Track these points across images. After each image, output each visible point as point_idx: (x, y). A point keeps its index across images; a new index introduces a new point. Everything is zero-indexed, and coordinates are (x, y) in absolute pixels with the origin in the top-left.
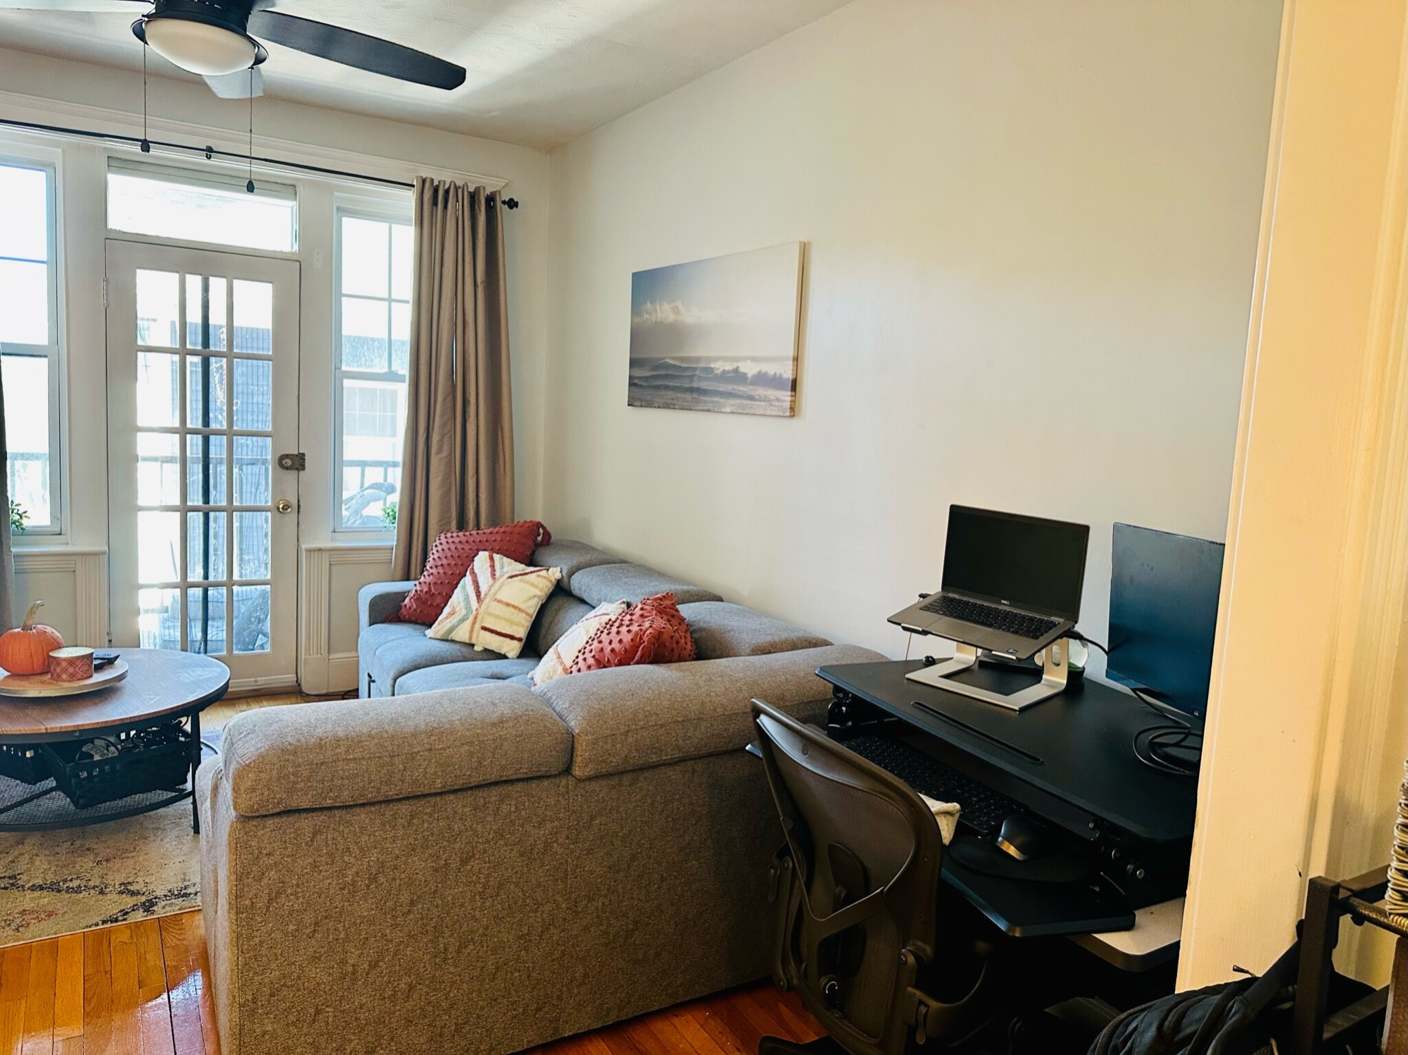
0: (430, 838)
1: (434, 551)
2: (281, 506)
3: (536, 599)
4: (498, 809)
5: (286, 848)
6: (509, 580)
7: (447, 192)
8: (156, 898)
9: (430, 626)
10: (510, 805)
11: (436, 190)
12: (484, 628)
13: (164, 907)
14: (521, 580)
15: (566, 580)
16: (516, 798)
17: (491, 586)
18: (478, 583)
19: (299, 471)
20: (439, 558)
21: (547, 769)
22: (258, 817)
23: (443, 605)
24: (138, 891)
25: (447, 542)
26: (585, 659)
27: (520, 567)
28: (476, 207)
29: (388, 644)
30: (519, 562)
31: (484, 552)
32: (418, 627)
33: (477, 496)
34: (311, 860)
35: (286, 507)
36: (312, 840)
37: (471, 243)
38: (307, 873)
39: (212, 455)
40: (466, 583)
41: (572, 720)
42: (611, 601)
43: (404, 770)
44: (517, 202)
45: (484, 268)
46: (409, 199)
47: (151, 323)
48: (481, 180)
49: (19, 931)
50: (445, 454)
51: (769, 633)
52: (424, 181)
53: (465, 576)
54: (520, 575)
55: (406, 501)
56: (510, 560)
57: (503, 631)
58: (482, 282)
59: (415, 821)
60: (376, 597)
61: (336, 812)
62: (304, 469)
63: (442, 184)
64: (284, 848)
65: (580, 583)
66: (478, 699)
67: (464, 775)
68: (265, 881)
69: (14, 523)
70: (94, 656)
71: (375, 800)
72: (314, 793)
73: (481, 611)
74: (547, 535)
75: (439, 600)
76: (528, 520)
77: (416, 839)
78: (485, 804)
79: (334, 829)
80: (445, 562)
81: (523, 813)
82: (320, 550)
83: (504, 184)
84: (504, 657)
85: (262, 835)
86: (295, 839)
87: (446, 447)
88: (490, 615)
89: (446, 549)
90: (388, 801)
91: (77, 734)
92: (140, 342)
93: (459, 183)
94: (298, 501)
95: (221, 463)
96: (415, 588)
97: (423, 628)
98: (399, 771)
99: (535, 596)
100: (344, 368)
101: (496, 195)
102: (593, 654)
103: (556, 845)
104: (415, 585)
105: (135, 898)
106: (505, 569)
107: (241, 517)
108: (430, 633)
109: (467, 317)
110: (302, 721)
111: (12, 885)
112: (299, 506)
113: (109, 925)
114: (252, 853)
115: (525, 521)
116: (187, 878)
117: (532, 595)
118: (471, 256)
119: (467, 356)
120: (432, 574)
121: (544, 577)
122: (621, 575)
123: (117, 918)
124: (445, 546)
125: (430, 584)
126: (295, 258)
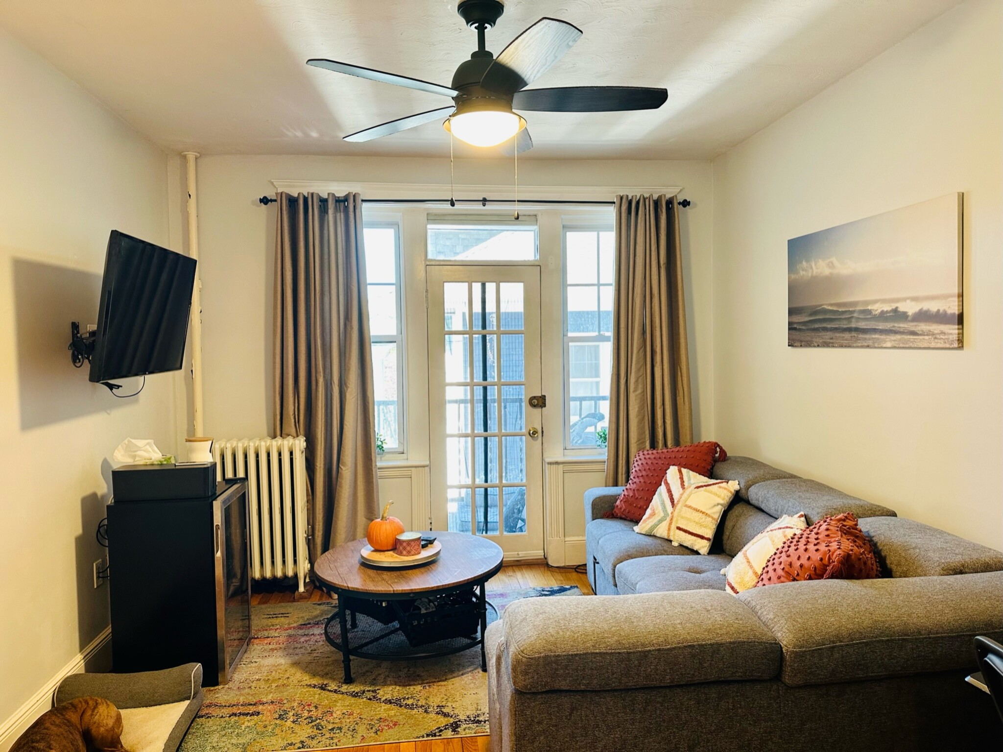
0: (662, 724)
1: (636, 464)
2: (531, 432)
3: (720, 507)
4: (718, 705)
5: (551, 719)
6: (696, 489)
7: (638, 203)
8: (459, 721)
9: (637, 522)
10: (728, 702)
11: (630, 202)
12: (679, 528)
13: (465, 730)
14: (706, 491)
15: (743, 491)
16: (733, 697)
17: (682, 494)
18: (671, 491)
19: (542, 408)
20: (640, 470)
21: (760, 674)
22: (531, 693)
23: (645, 507)
24: (448, 713)
25: (645, 458)
26: (775, 570)
27: (704, 480)
28: (659, 210)
29: (607, 536)
30: (703, 475)
31: (674, 467)
32: (627, 523)
33: (664, 422)
34: (569, 731)
35: (535, 432)
36: (570, 715)
37: (656, 237)
38: (567, 741)
39: (489, 398)
40: (662, 490)
41: (779, 631)
42: (791, 515)
43: (639, 666)
44: (689, 202)
45: (665, 253)
46: (611, 213)
47: (452, 315)
48: (663, 190)
49: (377, 734)
50: (639, 391)
51: (957, 552)
52: (621, 198)
53: (661, 485)
54: (705, 486)
55: (614, 426)
56: (695, 473)
57: (695, 532)
58: (664, 264)
59: (649, 708)
60: (596, 498)
61: (588, 694)
62: (545, 406)
63: (634, 197)
64: (550, 719)
65: (757, 495)
66: (694, 605)
67: (688, 674)
68: (536, 744)
69: (378, 446)
70: (422, 538)
71: (618, 688)
72: (571, 679)
73: (676, 514)
74: (723, 452)
75: (641, 503)
76: (707, 441)
77: (651, 724)
78: (707, 699)
79: (586, 707)
80: (644, 473)
81: (740, 710)
82: (557, 463)
83: (679, 190)
84: (697, 553)
85: (534, 706)
86: (558, 712)
87: (640, 386)
88: (682, 517)
89: (644, 463)
90: (628, 690)
91: (411, 595)
92: (446, 329)
93: (646, 195)
94: (542, 428)
95: (494, 402)
96: (623, 493)
97: (631, 524)
98: (635, 666)
99: (718, 504)
100: (570, 334)
101: (673, 200)
102: (782, 566)
103: (770, 743)
104: (624, 491)
105: (446, 719)
106: (692, 481)
107: (506, 439)
108: (637, 529)
109: (653, 290)
110: (559, 614)
111: (374, 697)
112: (542, 432)
113: (430, 738)
114: (527, 721)
115: (705, 442)
116: (479, 708)
117: (716, 503)
118: (656, 245)
119: (653, 319)
120: (635, 482)
121: (725, 489)
122: (794, 490)
123: (435, 733)
124: (644, 461)
125: (634, 490)
126: (537, 263)
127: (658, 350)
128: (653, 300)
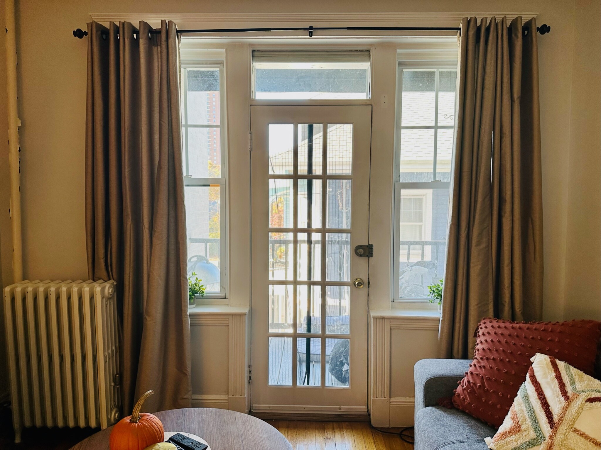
2: (356, 283)
7: (488, 29)
11: (479, 29)
17: (565, 408)
18: (545, 398)
19: (369, 257)
20: (489, 349)
25: (497, 334)
28: (513, 35)
31: (543, 354)
35: (360, 284)
37: (509, 66)
40: (528, 391)
44: (549, 27)
45: (520, 85)
50: (483, 245)
52: (469, 22)
53: (525, 380)
56: (577, 371)
58: (518, 98)
60: (432, 377)
62: (372, 256)
63: (484, 22)
73: (557, 440)
80: (496, 355)
82: (383, 318)
87: (485, 240)
89: (495, 340)
92: (270, 173)
94: (368, 279)
100: (402, 180)
101: (531, 24)
106: (578, 386)
107: (331, 289)
109: (504, 129)
112: (369, 283)
118: (509, 76)
119: (503, 162)
125: (482, 378)
126: (369, 103)
127: (508, 197)
128: (503, 140)
